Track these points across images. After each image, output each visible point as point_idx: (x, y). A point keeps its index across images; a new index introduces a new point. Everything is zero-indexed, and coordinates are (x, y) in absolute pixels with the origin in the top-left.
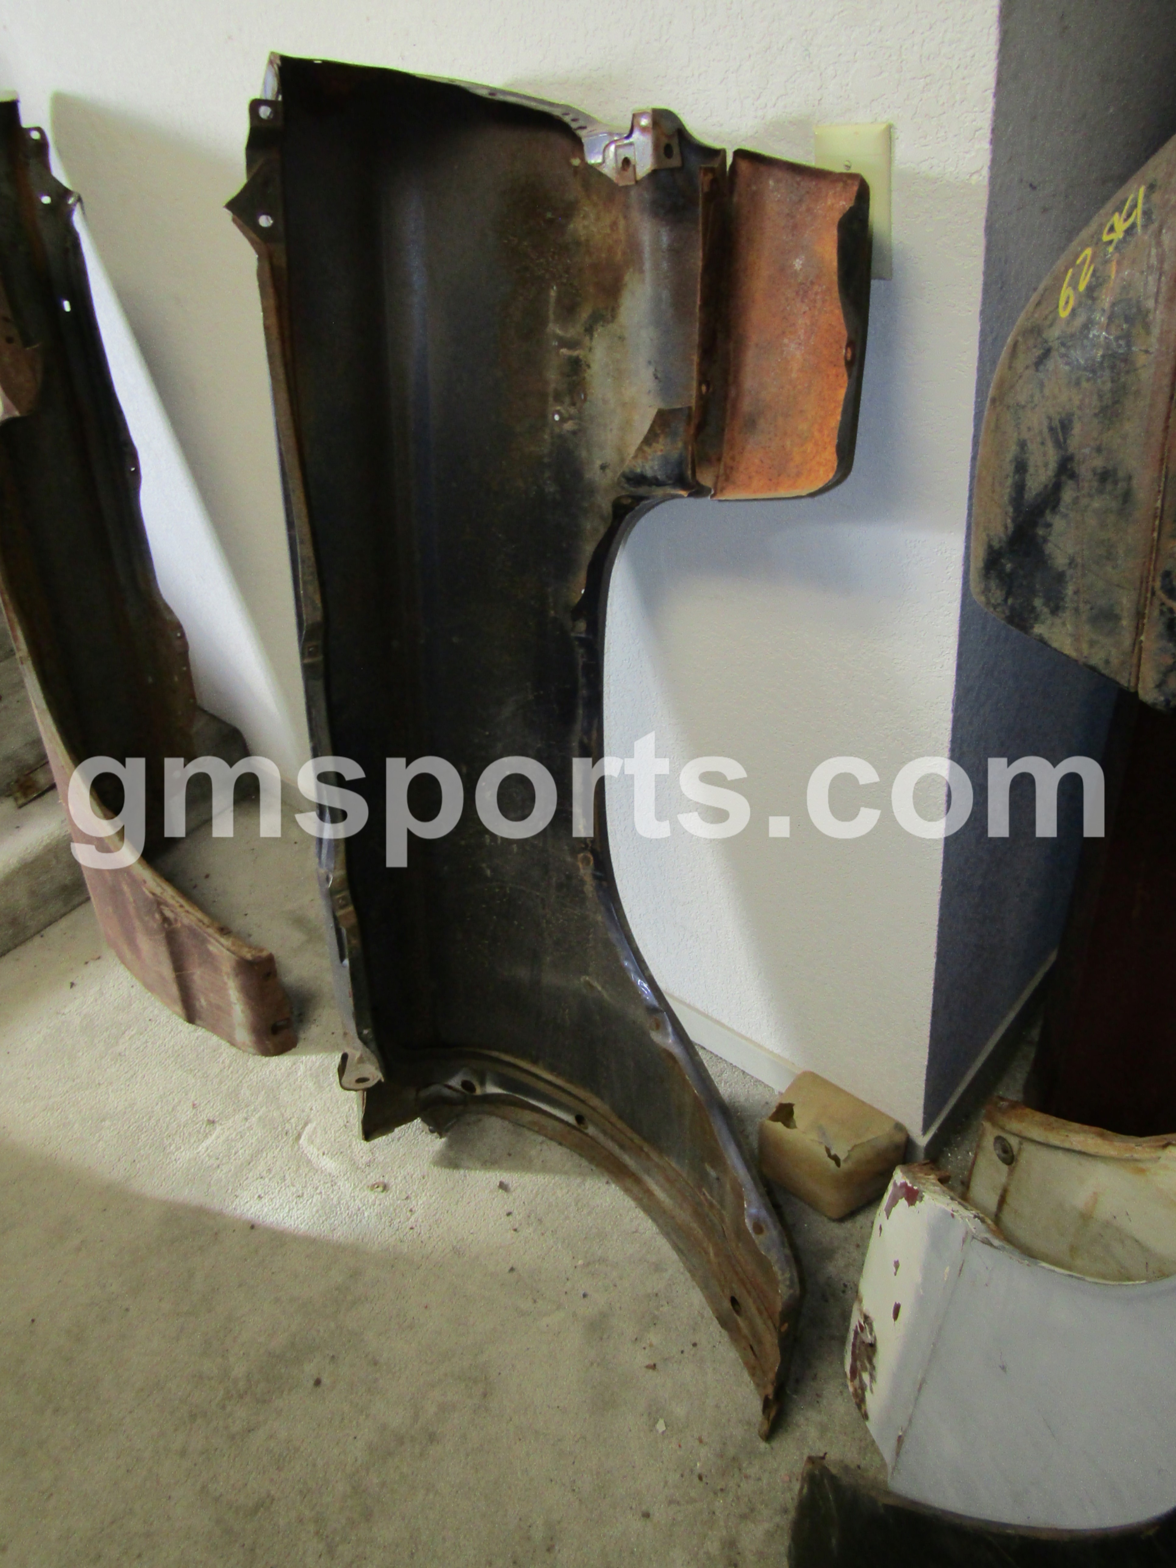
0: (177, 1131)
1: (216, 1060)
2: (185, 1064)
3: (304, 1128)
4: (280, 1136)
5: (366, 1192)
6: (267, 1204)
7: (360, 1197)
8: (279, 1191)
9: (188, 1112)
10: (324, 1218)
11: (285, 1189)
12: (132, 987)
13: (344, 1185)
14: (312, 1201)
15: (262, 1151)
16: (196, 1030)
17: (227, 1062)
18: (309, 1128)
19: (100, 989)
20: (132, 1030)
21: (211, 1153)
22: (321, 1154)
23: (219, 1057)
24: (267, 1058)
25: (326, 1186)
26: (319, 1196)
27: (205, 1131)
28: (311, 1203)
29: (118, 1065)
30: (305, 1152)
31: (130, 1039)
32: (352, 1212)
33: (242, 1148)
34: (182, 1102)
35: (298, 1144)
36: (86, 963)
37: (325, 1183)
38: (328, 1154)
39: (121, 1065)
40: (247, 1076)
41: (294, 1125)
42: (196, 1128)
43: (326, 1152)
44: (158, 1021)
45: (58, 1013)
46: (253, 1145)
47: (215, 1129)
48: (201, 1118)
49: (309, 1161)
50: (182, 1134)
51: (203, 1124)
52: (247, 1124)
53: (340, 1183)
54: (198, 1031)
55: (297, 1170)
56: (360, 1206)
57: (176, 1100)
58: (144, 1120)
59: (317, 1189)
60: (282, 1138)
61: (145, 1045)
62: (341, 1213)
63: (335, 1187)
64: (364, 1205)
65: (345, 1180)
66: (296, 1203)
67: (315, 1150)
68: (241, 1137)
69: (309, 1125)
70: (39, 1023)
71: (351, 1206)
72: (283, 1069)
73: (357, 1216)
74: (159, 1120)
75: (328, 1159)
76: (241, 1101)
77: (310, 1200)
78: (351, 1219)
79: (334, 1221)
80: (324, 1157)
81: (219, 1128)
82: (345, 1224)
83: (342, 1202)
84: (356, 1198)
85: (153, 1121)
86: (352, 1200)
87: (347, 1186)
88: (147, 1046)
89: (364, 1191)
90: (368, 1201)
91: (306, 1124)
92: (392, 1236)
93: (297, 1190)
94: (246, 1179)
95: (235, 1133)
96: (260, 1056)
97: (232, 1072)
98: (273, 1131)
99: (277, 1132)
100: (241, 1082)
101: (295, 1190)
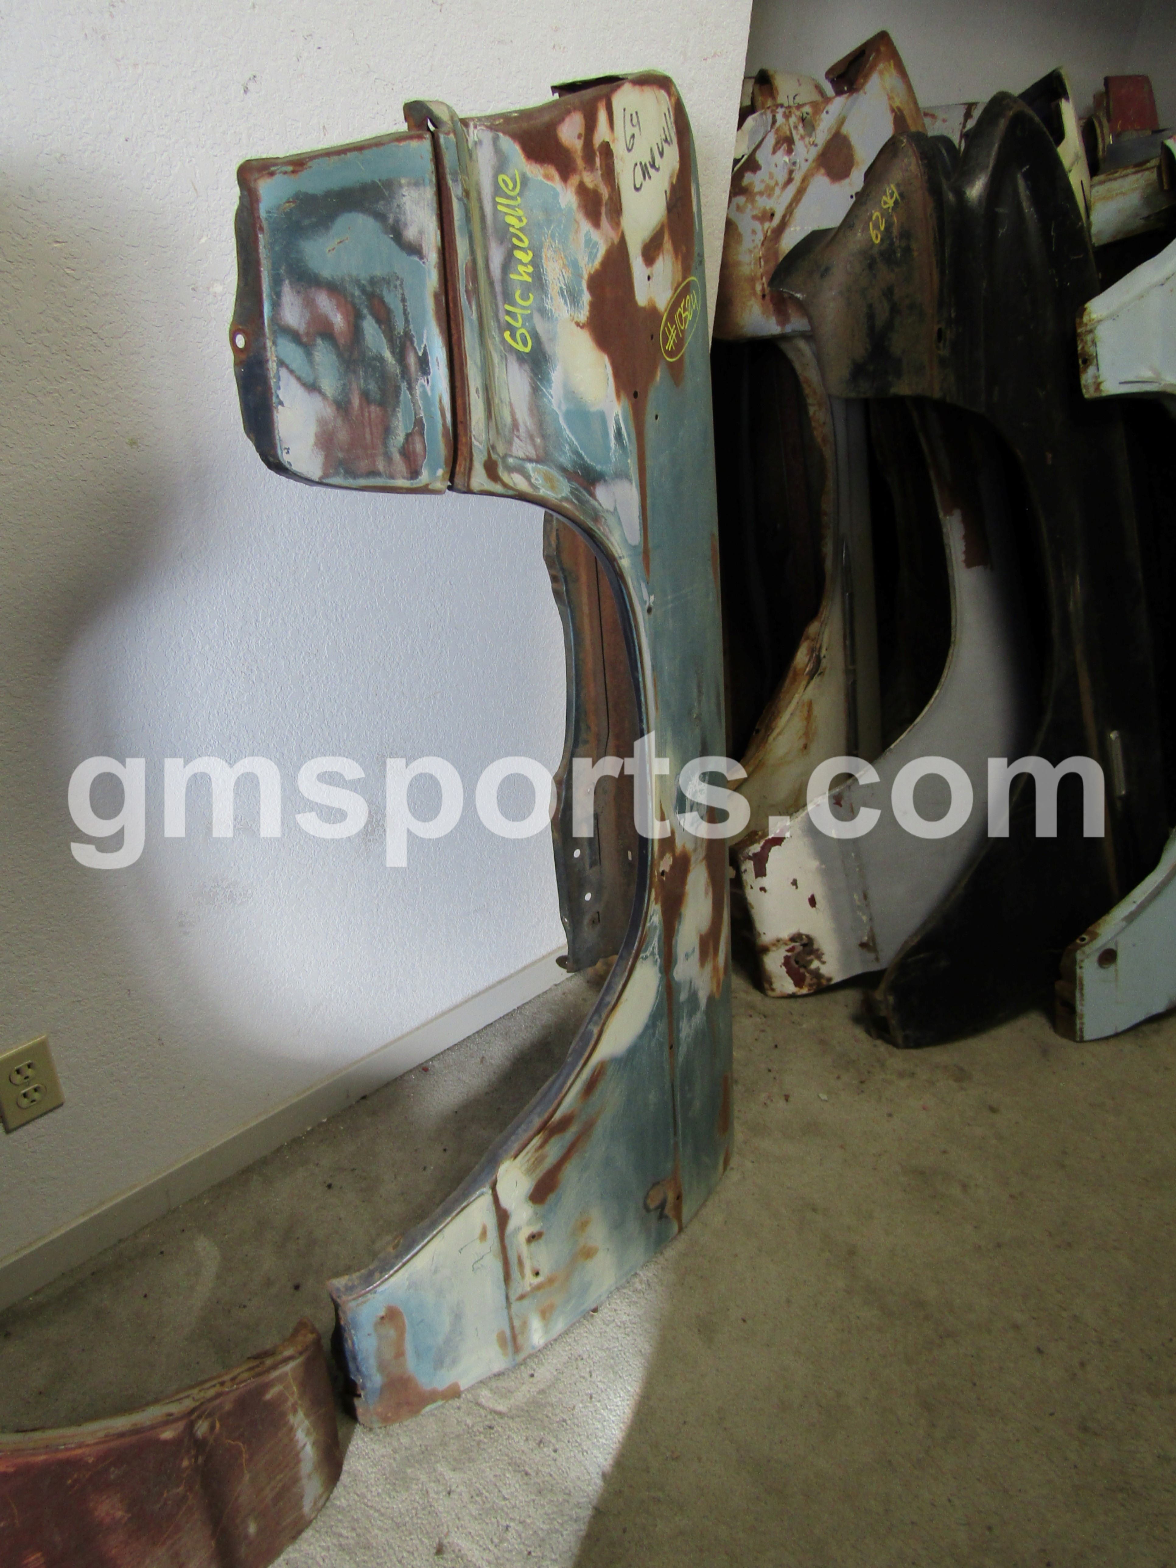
4: (493, 1436)
5: (598, 1320)
7: (604, 1326)
8: (578, 1426)
13: (583, 1345)
15: (511, 1459)
17: (329, 1541)
18: (487, 1398)
21: (495, 1540)
22: (531, 1379)
25: (580, 1367)
26: (594, 1375)
27: (452, 1560)
28: (603, 1383)
30: (523, 1401)
32: (621, 1333)
35: (508, 1411)
38: (534, 1370)
40: (369, 1504)
41: (478, 1419)
46: (498, 1473)
47: (452, 1542)
49: (542, 1392)
52: (462, 1488)
53: (580, 1349)
55: (552, 1405)
56: (615, 1325)
59: (583, 1377)
60: (497, 1431)
62: (622, 1344)
63: (585, 1356)
64: (614, 1320)
65: (578, 1344)
68: (479, 1495)
69: (483, 1401)
71: (614, 1333)
73: (627, 1326)
76: (416, 1505)
78: (630, 1332)
79: (629, 1353)
80: (536, 1375)
82: (635, 1340)
83: (606, 1345)
84: (603, 1330)
86: (606, 1335)
87: (586, 1342)
89: (595, 1322)
90: (610, 1316)
91: (478, 1404)
92: (655, 1291)
93: (582, 1401)
94: (551, 1475)
95: (470, 1506)
96: (335, 1491)
97: (354, 1529)
98: (482, 1446)
99: (486, 1440)
100: (378, 1511)
101: (581, 1405)
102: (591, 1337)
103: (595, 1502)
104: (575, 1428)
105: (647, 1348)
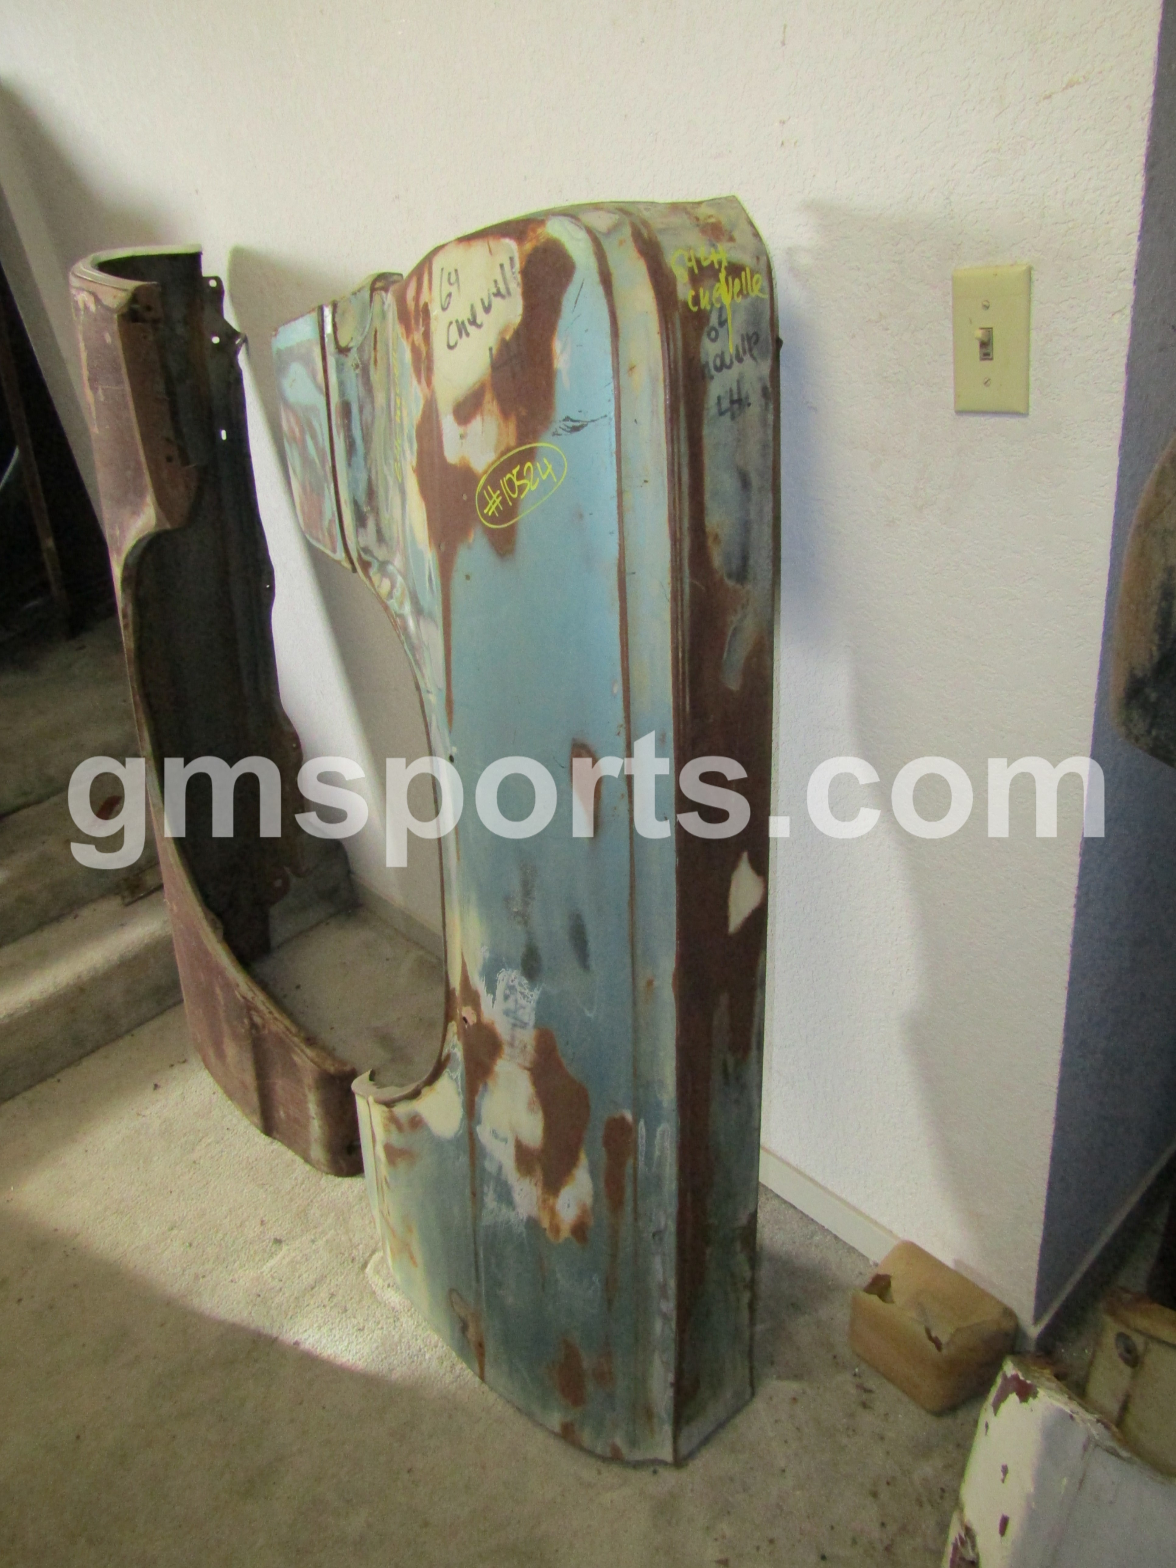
0: (242, 1248)
1: (289, 1175)
2: (257, 1178)
3: (371, 1256)
4: (346, 1263)
5: (429, 1332)
6: (326, 1335)
8: (340, 1322)
9: (256, 1229)
10: (383, 1356)
11: (346, 1320)
12: (214, 1093)
13: (407, 1322)
14: (373, 1336)
15: (326, 1276)
16: (272, 1143)
17: (300, 1179)
18: (377, 1257)
19: (183, 1093)
20: (209, 1138)
21: (276, 1274)
22: (386, 1286)
23: (292, 1173)
24: (340, 1179)
25: (389, 1321)
26: (380, 1332)
27: (271, 1250)
28: (371, 1339)
29: (191, 1173)
30: (370, 1282)
31: (206, 1147)
32: (413, 1352)
33: (306, 1272)
34: (251, 1218)
35: (364, 1273)
36: (172, 1066)
37: (387, 1318)
38: (393, 1286)
39: (194, 1173)
40: (318, 1196)
41: (361, 1252)
42: (262, 1246)
43: (391, 1285)
44: (235, 1131)
45: (138, 1115)
46: (319, 1270)
47: (281, 1249)
48: (268, 1237)
49: (374, 1293)
50: (247, 1251)
51: (269, 1242)
52: (314, 1247)
53: (403, 1319)
54: (273, 1144)
55: (360, 1301)
56: (422, 1347)
57: (245, 1215)
58: (211, 1232)
59: (378, 1323)
60: (348, 1265)
61: (220, 1155)
62: (402, 1353)
63: (398, 1324)
64: (426, 1346)
65: (409, 1317)
66: (356, 1336)
67: (381, 1281)
68: (307, 1260)
69: (377, 1254)
70: (120, 1123)
71: (413, 1346)
72: (355, 1192)
73: (418, 1357)
74: (227, 1234)
75: (393, 1292)
76: (310, 1222)
77: (371, 1335)
78: (412, 1360)
79: (394, 1360)
80: (389, 1289)
81: (285, 1248)
82: (405, 1364)
83: (403, 1340)
84: (418, 1337)
85: (220, 1235)
86: (414, 1340)
87: (410, 1324)
88: (222, 1156)
89: (427, 1330)
90: (430, 1342)
91: (374, 1252)
92: (452, 1382)
93: (359, 1323)
94: (308, 1305)
95: (301, 1255)
96: (333, 1176)
97: (303, 1190)
98: (340, 1256)
99: (343, 1258)
100: (312, 1201)
101: (356, 1322)
102: (413, 1327)
103: (281, 1338)
104: (338, 1319)
105: (396, 1375)
